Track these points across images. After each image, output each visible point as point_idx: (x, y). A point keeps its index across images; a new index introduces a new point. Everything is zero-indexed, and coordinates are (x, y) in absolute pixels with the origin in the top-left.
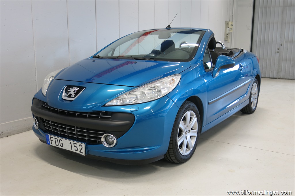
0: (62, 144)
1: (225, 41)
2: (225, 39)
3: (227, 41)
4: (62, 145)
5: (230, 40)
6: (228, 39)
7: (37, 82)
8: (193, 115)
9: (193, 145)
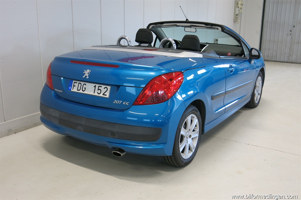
1: (234, 22)
2: (234, 20)
3: (236, 22)
5: (239, 21)
6: (237, 19)
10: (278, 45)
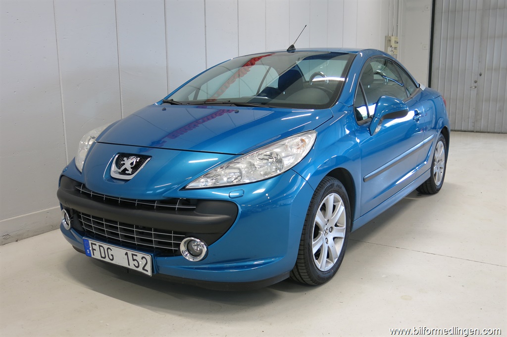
0: (112, 255)
4: (111, 258)
7: (66, 147)
8: (339, 201)
9: (339, 252)
10: (456, 105)
